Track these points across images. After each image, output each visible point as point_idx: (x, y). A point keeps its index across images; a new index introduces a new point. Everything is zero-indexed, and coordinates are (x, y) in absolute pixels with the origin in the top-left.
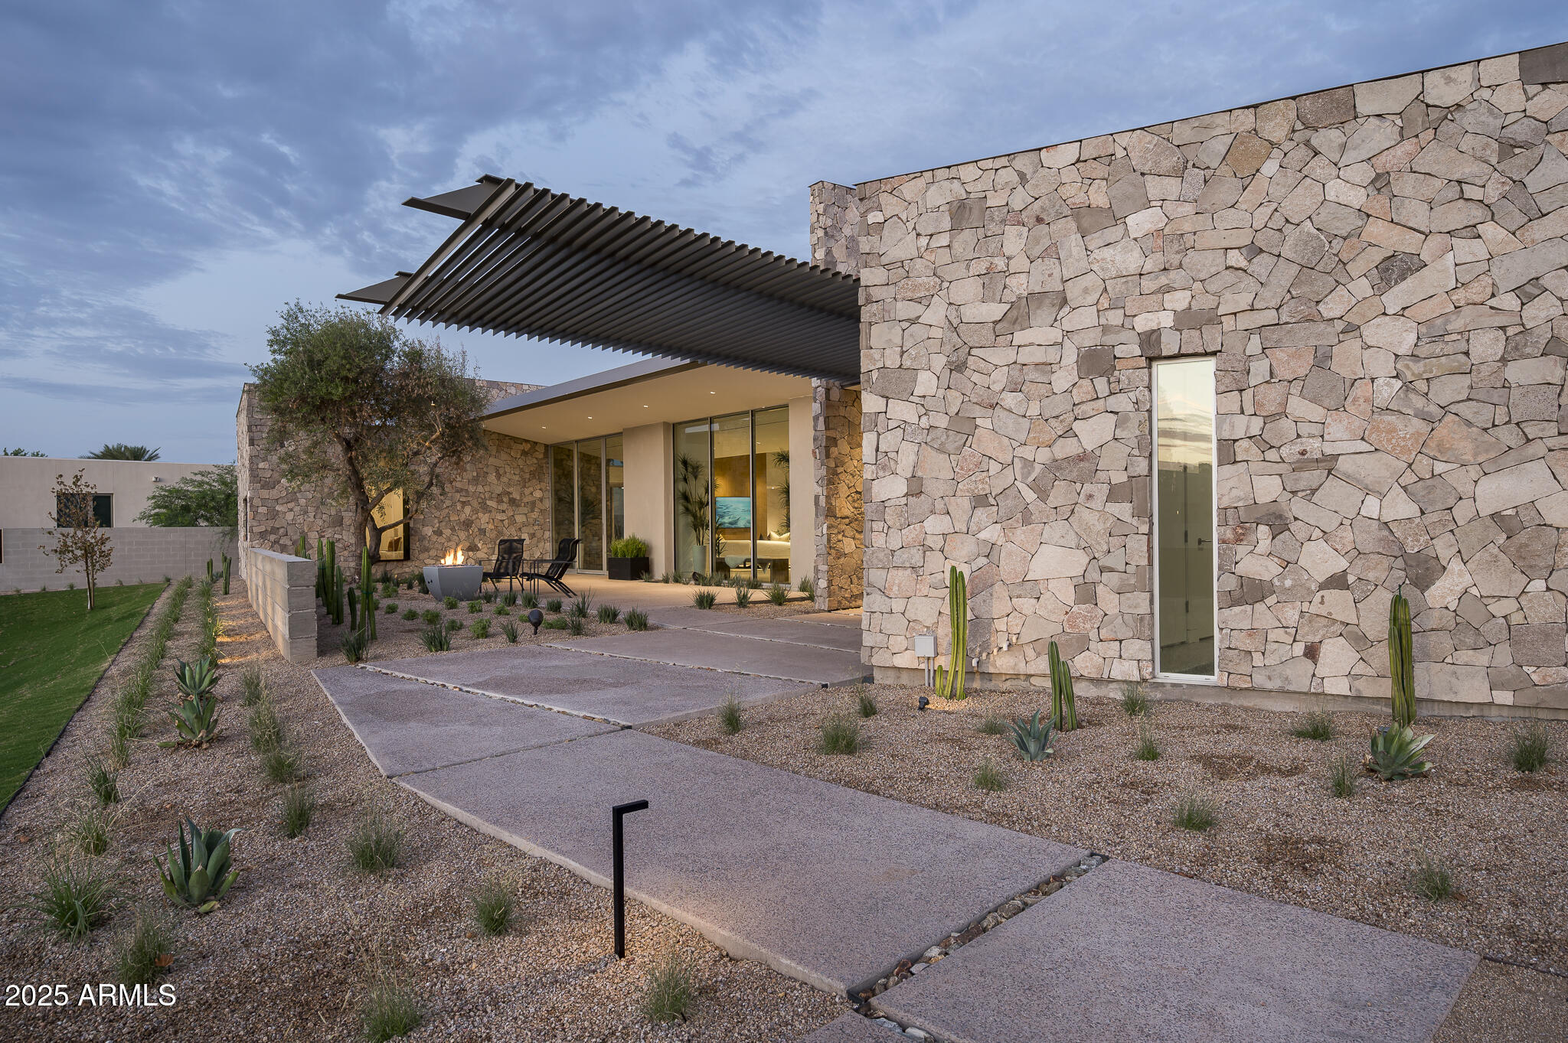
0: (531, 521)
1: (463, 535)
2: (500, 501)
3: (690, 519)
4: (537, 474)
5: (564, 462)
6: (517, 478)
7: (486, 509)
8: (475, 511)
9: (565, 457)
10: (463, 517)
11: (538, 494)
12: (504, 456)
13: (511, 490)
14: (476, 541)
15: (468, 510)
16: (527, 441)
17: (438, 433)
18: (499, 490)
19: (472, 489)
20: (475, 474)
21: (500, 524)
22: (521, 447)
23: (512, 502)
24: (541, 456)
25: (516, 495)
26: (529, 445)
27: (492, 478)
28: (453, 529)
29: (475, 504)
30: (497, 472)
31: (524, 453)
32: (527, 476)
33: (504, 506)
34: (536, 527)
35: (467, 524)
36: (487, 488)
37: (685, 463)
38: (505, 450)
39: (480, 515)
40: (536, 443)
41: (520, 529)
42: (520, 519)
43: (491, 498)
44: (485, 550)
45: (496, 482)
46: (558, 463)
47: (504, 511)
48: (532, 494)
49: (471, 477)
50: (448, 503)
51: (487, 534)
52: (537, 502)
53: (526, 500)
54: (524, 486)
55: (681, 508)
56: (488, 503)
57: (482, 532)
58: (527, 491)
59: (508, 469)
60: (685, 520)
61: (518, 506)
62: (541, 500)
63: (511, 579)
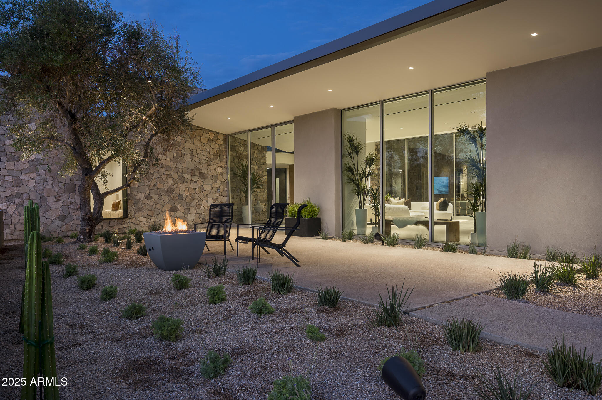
0: (215, 190)
1: (166, 199)
2: (193, 175)
3: (353, 186)
4: (218, 156)
5: (237, 148)
6: (205, 158)
7: (183, 180)
8: (175, 182)
9: (237, 144)
10: (167, 186)
11: (219, 170)
12: (196, 142)
13: (201, 167)
14: (176, 204)
15: (170, 181)
16: (212, 132)
17: (154, 109)
18: (192, 166)
19: (173, 165)
20: (175, 154)
21: (193, 191)
22: (207, 136)
23: (202, 175)
24: (222, 143)
25: (204, 171)
26: (213, 135)
27: (187, 157)
28: (160, 195)
29: (175, 176)
30: (191, 153)
31: (210, 140)
32: (212, 157)
33: (196, 179)
34: (218, 194)
35: (170, 191)
36: (184, 165)
37: (350, 141)
38: (197, 137)
39: (179, 184)
40: (218, 133)
41: (207, 195)
42: (207, 188)
43: (187, 173)
44: (183, 211)
45: (190, 161)
46: (233, 148)
47: (196, 182)
48: (215, 169)
49: (172, 157)
50: (156, 175)
51: (184, 199)
52: (219, 176)
53: (211, 174)
54: (210, 164)
55: (346, 178)
56: (185, 176)
57: (181, 197)
58: (212, 168)
59: (199, 151)
60: (350, 188)
61: (207, 178)
62: (221, 174)
63: (225, 241)
